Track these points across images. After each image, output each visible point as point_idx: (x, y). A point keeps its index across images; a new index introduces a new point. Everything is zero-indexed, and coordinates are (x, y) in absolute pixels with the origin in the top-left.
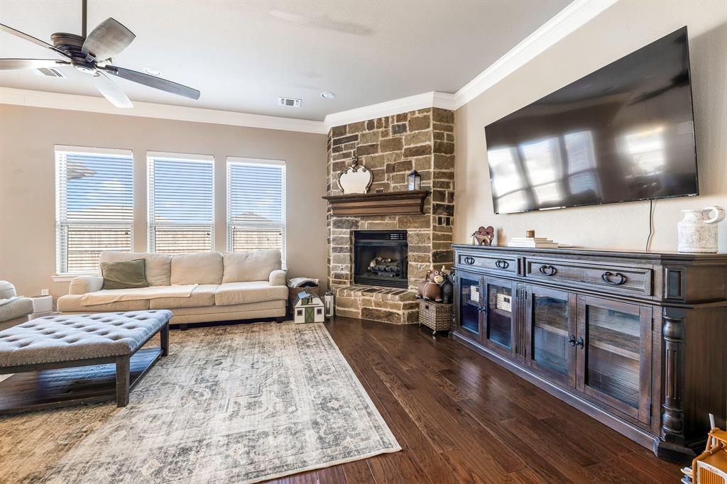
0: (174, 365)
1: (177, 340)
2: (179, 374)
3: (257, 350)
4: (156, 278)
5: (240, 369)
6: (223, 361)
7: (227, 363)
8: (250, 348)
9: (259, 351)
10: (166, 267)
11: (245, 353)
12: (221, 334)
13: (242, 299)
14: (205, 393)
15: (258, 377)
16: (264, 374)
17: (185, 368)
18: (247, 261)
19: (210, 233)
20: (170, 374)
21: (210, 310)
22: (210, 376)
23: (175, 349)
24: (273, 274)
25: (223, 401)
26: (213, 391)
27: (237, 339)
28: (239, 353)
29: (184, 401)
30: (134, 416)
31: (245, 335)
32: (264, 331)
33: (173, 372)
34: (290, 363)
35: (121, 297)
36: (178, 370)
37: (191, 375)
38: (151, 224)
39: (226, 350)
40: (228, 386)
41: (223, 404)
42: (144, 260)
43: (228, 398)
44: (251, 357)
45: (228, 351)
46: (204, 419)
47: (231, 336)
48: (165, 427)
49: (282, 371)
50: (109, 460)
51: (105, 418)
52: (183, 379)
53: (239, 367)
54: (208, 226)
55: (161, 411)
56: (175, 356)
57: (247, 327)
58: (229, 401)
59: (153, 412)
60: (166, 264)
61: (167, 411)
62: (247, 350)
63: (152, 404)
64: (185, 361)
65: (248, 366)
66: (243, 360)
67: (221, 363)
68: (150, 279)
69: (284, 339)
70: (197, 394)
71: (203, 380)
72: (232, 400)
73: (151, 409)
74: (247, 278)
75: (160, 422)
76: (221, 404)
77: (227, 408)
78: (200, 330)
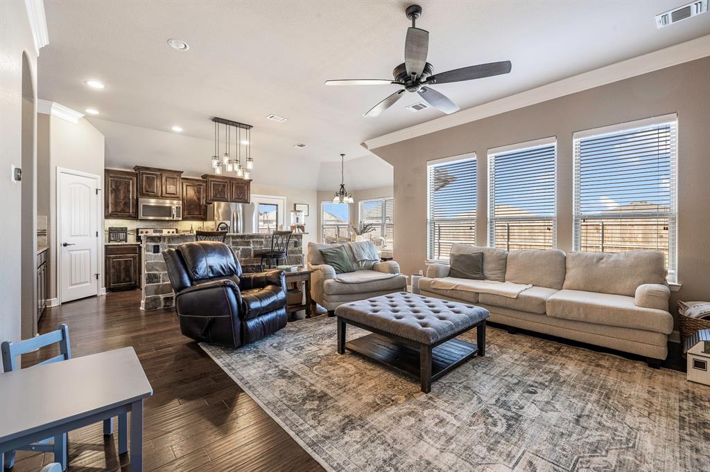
0: (485, 370)
1: (500, 342)
2: (483, 383)
3: (594, 397)
4: (491, 273)
5: (556, 414)
6: (539, 391)
7: (543, 396)
8: (583, 388)
9: (598, 402)
10: (503, 262)
11: (574, 393)
12: (551, 353)
13: (583, 316)
14: (499, 423)
15: (579, 443)
16: (591, 444)
17: (493, 379)
18: (602, 265)
19: (551, 228)
20: (476, 379)
21: (539, 319)
22: (514, 404)
23: (494, 351)
24: (642, 289)
25: (516, 448)
26: (509, 426)
27: (570, 368)
28: (565, 389)
29: (474, 420)
30: (428, 408)
31: (584, 365)
32: (619, 371)
33: (480, 377)
34: (651, 451)
35: (457, 286)
36: (485, 378)
37: (495, 391)
38: (491, 219)
39: (548, 377)
40: (531, 431)
41: (513, 453)
42: (483, 254)
43: (523, 449)
44: (581, 404)
45: (551, 381)
46: (483, 458)
47: (563, 360)
48: (444, 439)
49: (629, 457)
50: (390, 441)
51: (409, 396)
52: (485, 391)
53: (557, 410)
54: (548, 219)
55: (450, 418)
56: (490, 359)
57: (592, 355)
58: (523, 454)
59: (443, 415)
60: (502, 259)
61: (454, 422)
62: (578, 391)
63: (447, 405)
64: (497, 370)
65: (570, 416)
66: (568, 403)
67: (535, 392)
68: (487, 273)
69: (654, 400)
70: (490, 420)
71: (504, 405)
72: (528, 456)
73: (443, 410)
74: (599, 287)
75: (442, 430)
76: (510, 452)
77: (517, 463)
78: (529, 338)
